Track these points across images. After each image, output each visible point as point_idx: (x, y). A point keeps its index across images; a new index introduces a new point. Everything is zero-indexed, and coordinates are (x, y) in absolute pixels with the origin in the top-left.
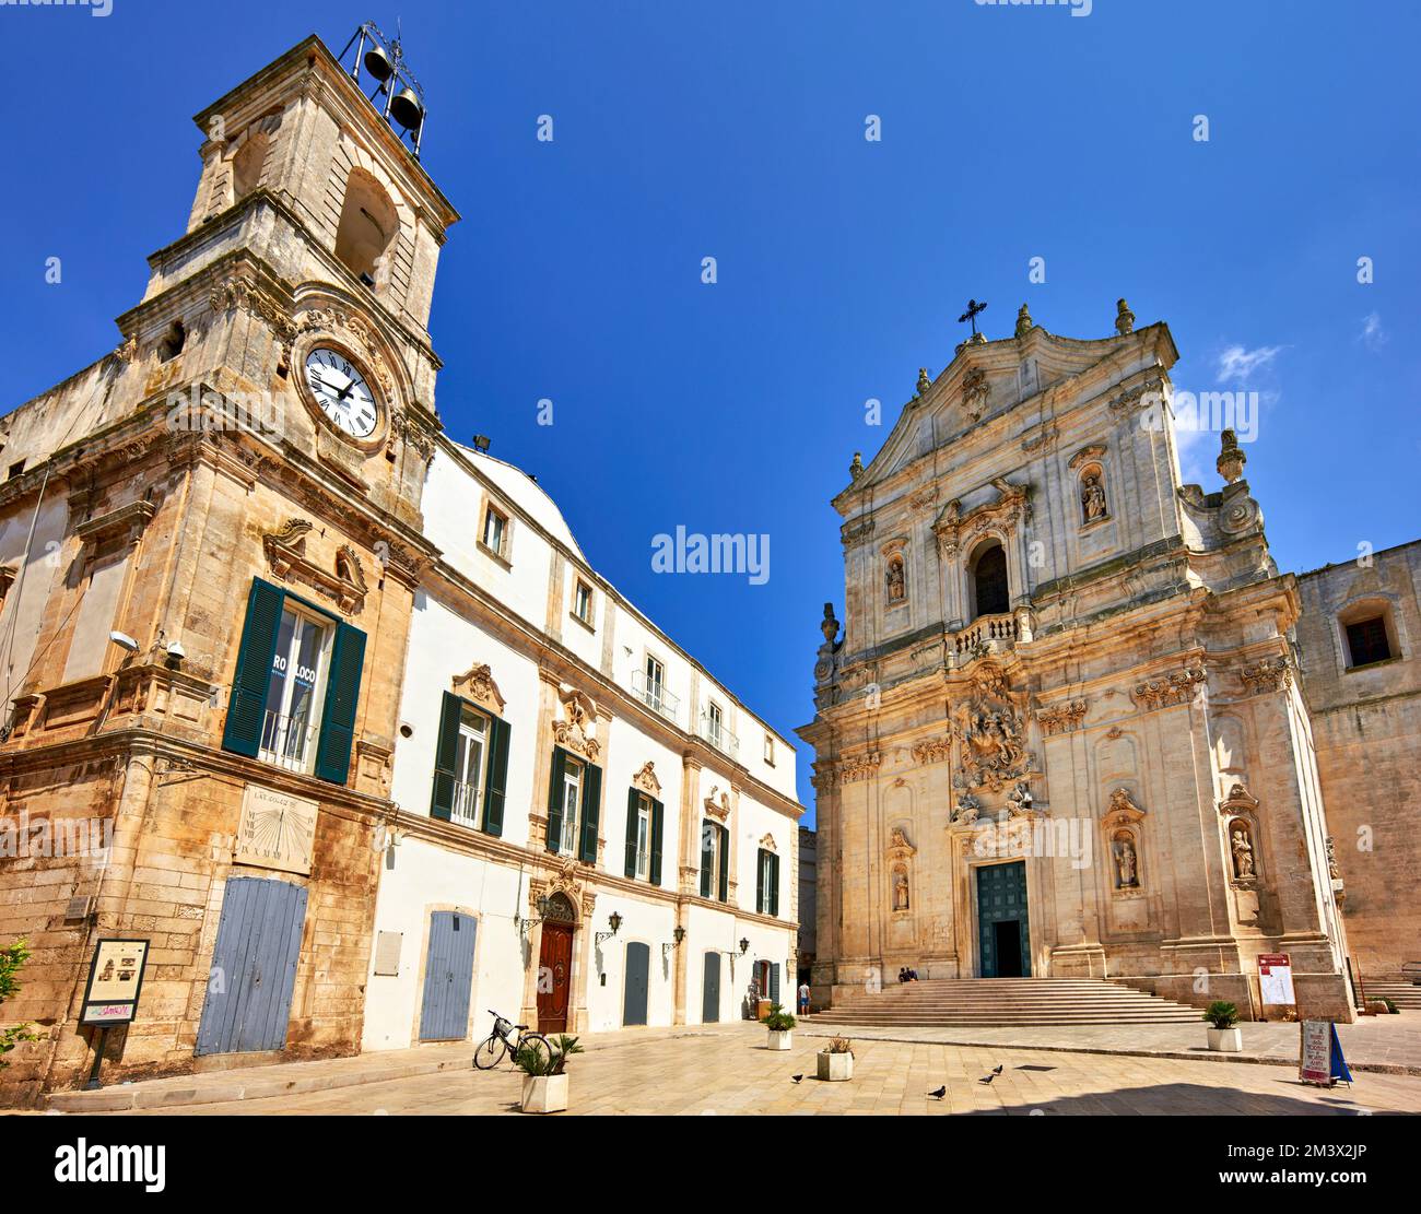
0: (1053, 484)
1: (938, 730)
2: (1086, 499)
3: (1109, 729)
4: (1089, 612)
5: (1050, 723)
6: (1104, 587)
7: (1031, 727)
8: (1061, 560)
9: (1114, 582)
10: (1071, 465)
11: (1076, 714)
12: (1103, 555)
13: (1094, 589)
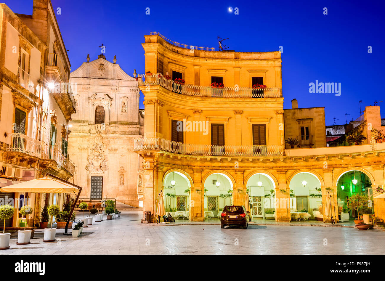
0: (117, 101)
1: (86, 146)
2: (122, 107)
3: (122, 155)
4: (121, 131)
5: (111, 150)
6: (124, 126)
7: (107, 150)
8: (116, 117)
9: (126, 126)
10: (121, 98)
11: (116, 150)
12: (125, 120)
13: (122, 126)
